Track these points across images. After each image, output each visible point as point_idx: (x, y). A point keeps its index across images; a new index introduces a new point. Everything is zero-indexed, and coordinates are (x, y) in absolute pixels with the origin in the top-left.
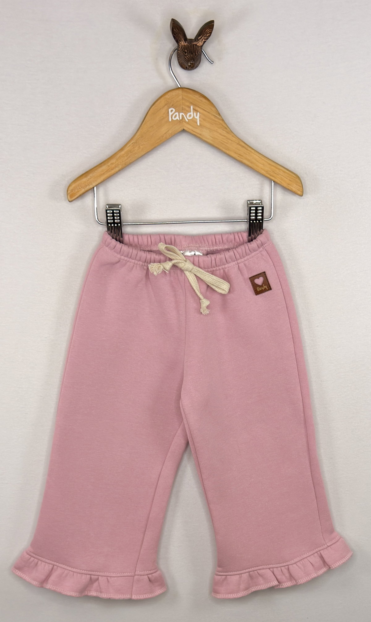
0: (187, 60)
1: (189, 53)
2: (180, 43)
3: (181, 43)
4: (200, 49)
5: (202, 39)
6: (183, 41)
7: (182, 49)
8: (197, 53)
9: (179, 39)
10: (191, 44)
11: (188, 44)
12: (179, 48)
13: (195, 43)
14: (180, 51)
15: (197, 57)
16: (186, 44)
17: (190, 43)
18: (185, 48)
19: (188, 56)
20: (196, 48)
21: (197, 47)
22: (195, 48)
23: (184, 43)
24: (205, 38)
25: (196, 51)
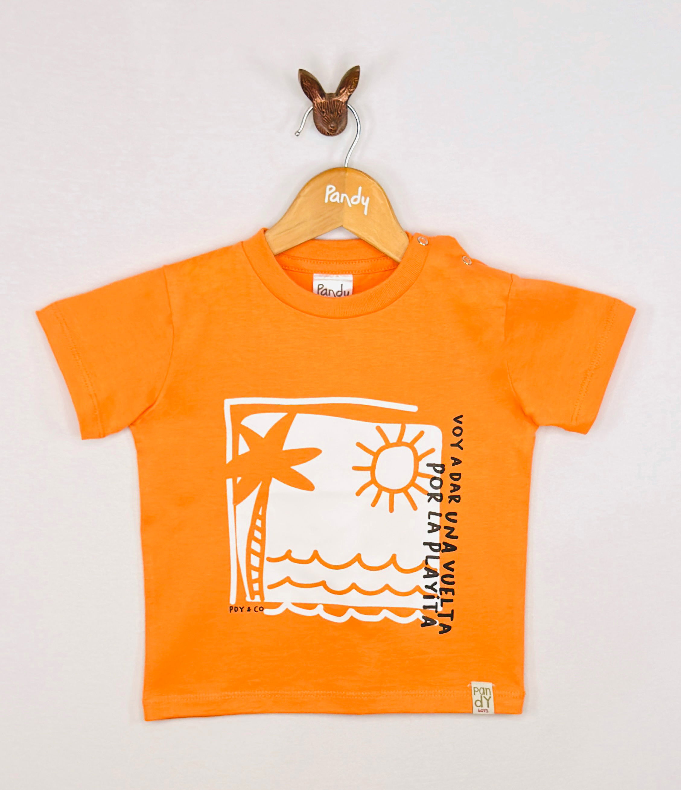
2: (315, 100)
8: (340, 111)
9: (312, 94)
11: (327, 100)
13: (336, 99)
17: (331, 99)
18: (322, 107)
19: (327, 117)
20: (338, 105)
21: (340, 104)
23: (320, 100)
25: (339, 109)
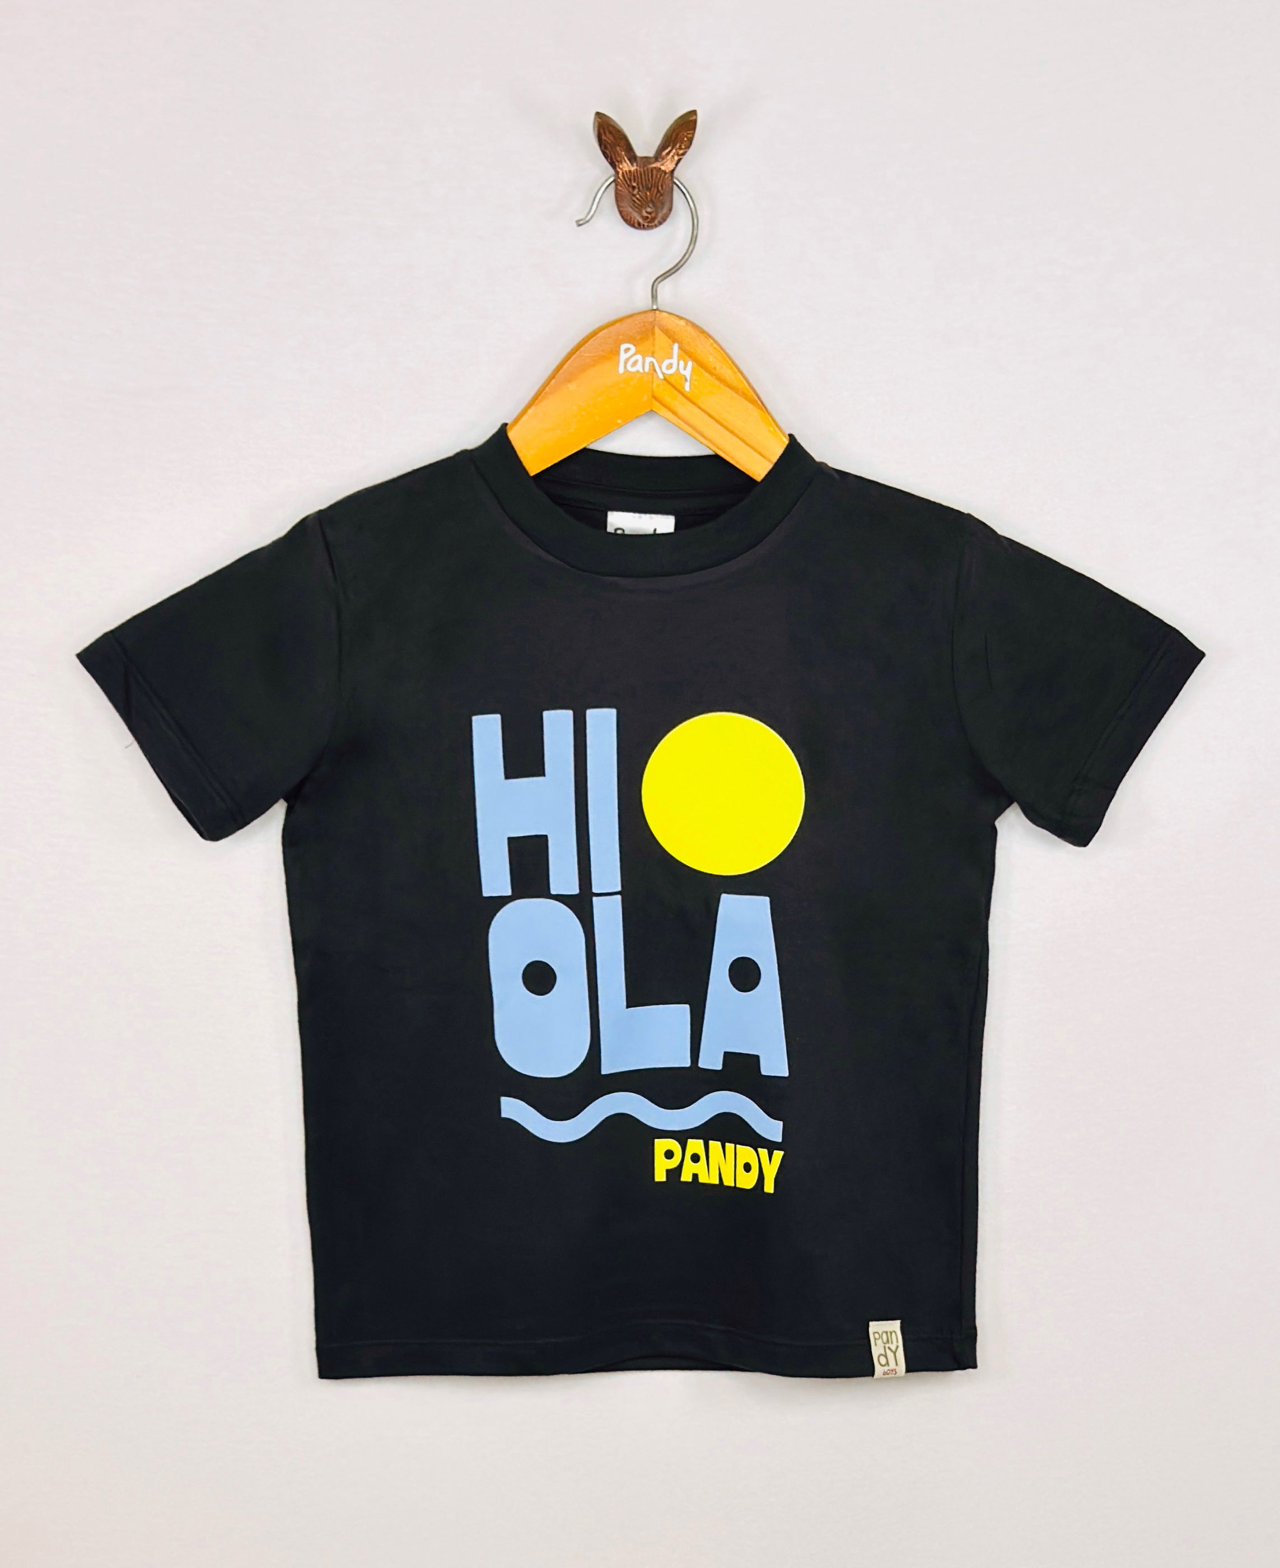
0: (638, 205)
1: (641, 189)
3: (621, 166)
4: (670, 178)
5: (672, 154)
6: (627, 164)
7: (626, 181)
10: (645, 168)
12: (619, 178)
14: (621, 186)
15: (661, 198)
16: (635, 167)
22: (656, 176)
24: (681, 152)
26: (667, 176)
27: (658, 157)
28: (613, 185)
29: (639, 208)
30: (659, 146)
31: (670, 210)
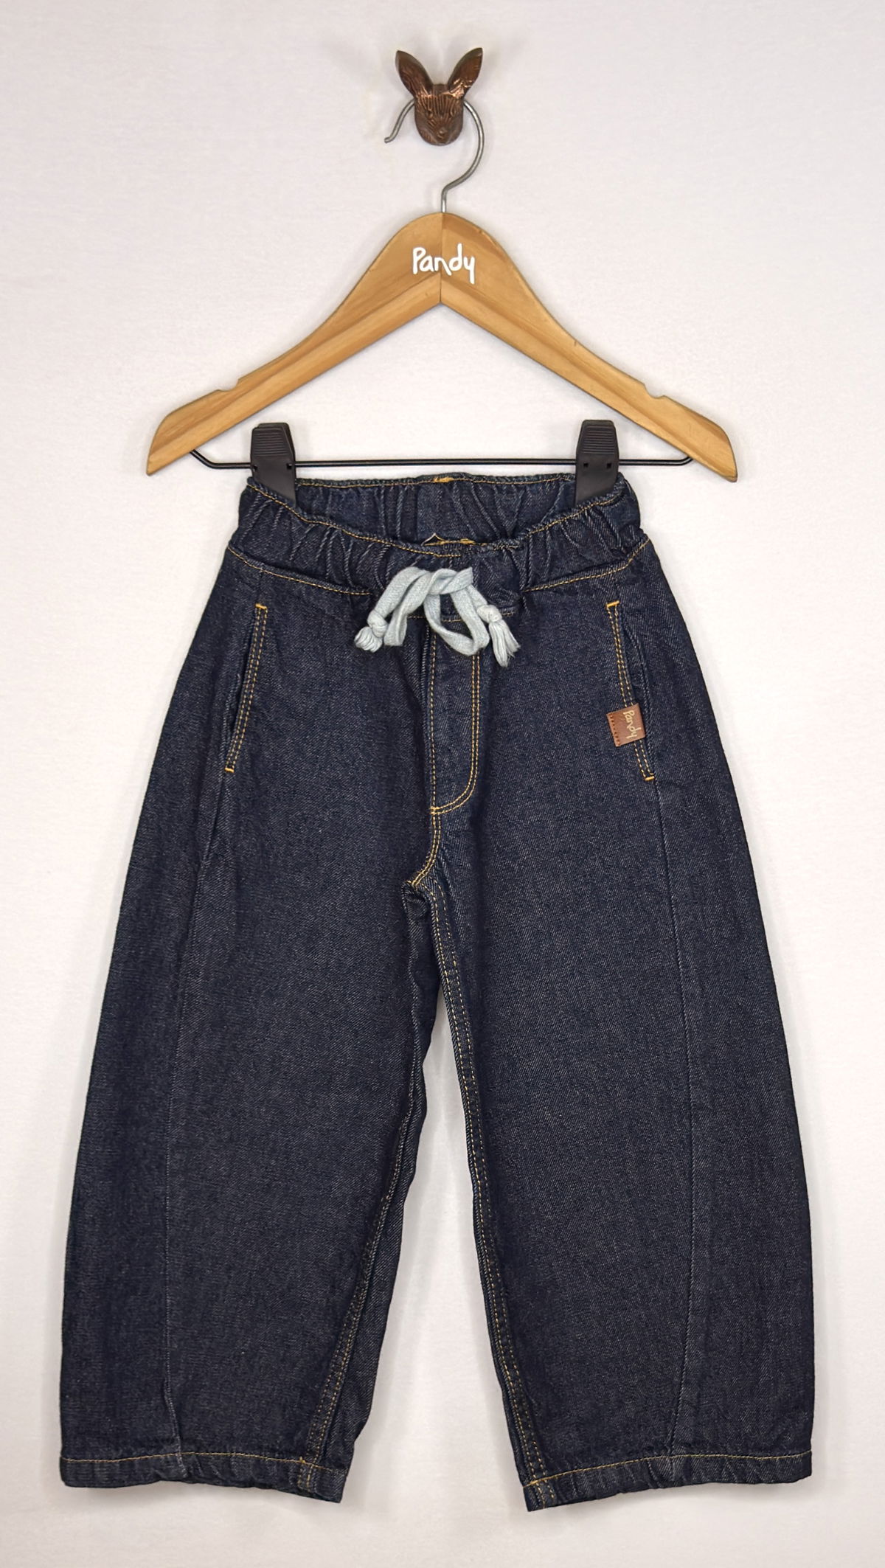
26: (458, 102)
27: (451, 85)
28: (413, 108)
29: (435, 129)
30: (451, 76)
31: (461, 128)
